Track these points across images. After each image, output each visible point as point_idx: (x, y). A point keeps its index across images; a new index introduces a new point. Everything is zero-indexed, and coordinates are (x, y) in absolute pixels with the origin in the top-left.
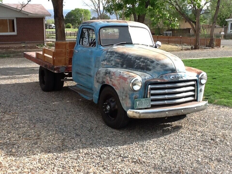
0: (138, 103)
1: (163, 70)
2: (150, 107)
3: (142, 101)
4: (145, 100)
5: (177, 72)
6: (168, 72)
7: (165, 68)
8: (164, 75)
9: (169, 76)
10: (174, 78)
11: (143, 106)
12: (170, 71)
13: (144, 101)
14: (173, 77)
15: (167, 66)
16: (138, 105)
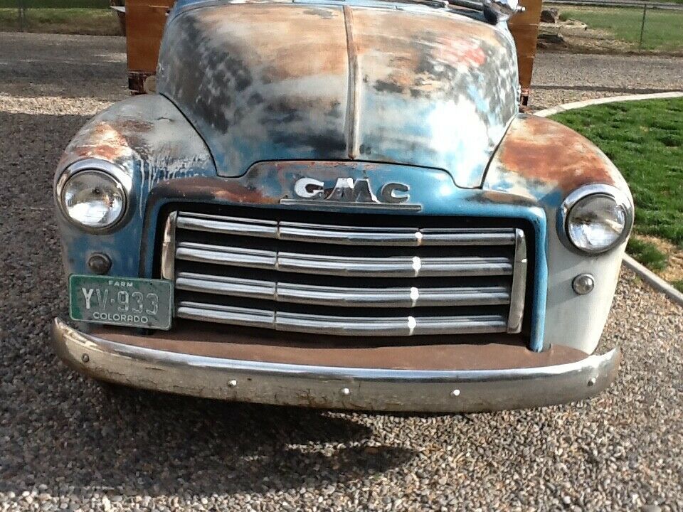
0: (88, 296)
1: (271, 134)
2: (167, 326)
3: (119, 288)
4: (136, 286)
5: (352, 159)
6: (293, 152)
7: (281, 128)
8: (264, 169)
9: (288, 175)
10: (316, 192)
11: (123, 317)
12: (310, 149)
13: (126, 288)
14: (310, 188)
15: (300, 119)
16: (92, 304)
